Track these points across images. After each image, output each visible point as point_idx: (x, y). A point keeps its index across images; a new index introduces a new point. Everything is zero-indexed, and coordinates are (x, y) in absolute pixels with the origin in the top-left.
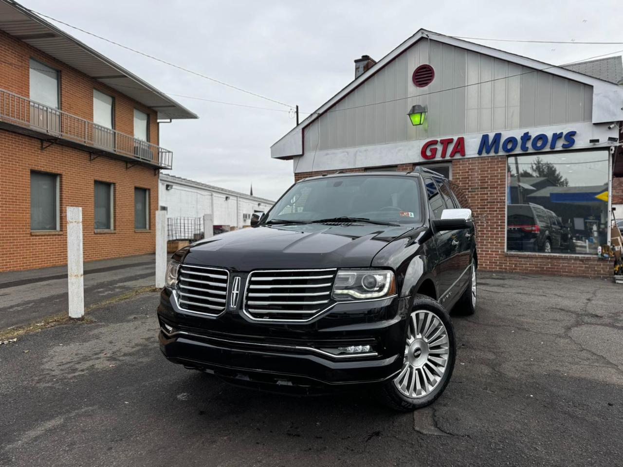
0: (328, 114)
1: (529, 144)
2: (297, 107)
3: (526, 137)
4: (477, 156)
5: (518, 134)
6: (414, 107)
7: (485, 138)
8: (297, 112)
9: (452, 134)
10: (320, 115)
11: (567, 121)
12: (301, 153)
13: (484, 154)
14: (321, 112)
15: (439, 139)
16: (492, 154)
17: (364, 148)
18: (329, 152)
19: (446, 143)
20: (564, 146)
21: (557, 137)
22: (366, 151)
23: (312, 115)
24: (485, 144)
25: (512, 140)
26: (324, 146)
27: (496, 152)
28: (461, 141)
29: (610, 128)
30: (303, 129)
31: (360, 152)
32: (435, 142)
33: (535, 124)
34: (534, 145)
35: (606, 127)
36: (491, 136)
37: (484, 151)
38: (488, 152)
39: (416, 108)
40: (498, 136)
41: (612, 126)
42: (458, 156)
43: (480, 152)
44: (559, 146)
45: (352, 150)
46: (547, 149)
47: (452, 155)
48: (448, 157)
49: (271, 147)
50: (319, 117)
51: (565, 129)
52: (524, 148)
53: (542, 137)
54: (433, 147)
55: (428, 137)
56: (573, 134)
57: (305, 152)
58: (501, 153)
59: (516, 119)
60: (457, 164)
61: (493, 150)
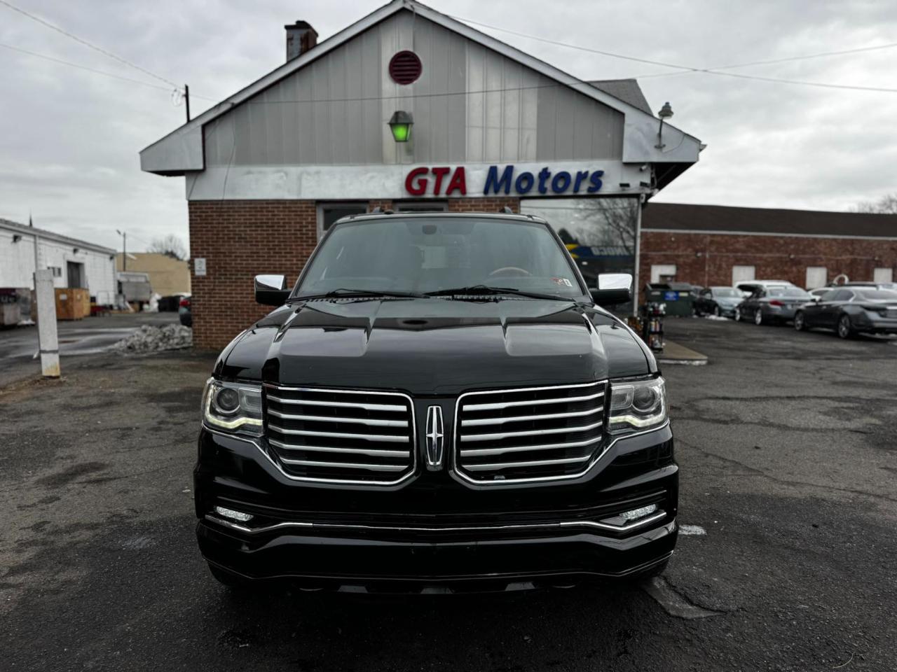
0: (249, 106)
1: (548, 184)
2: (187, 88)
3: (545, 174)
4: (481, 195)
5: (535, 169)
6: (397, 114)
7: (493, 170)
8: (187, 96)
9: (448, 161)
10: (235, 107)
11: (593, 156)
12: (201, 167)
13: (491, 195)
14: (237, 101)
15: (430, 167)
16: (501, 194)
17: (313, 168)
18: (254, 169)
19: (440, 173)
20: (590, 189)
21: (581, 176)
22: (318, 173)
23: (220, 104)
24: (493, 180)
25: (527, 177)
26: (245, 157)
27: (507, 192)
28: (460, 172)
29: (641, 170)
30: (204, 127)
31: (309, 174)
32: (423, 171)
33: (556, 157)
34: (554, 184)
35: (637, 169)
36: (501, 168)
37: (491, 190)
38: (496, 191)
39: (400, 115)
40: (509, 170)
41: (644, 168)
42: (456, 194)
43: (486, 191)
44: (583, 190)
45: (294, 170)
46: (569, 192)
47: (449, 191)
48: (443, 195)
49: (141, 153)
50: (232, 110)
51: (591, 167)
52: (542, 189)
53: (564, 176)
54: (422, 177)
55: (414, 162)
56: (599, 174)
57: (207, 165)
58: (513, 194)
59: (532, 148)
60: (455, 206)
61: (503, 189)
